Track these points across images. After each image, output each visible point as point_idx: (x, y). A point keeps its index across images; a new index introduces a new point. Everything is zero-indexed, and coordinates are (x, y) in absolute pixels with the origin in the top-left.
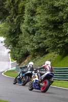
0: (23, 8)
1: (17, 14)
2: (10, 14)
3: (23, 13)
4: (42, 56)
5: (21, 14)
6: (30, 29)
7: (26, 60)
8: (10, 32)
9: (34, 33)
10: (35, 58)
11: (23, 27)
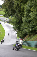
0: (24, 8)
1: (20, 12)
2: (16, 12)
3: (23, 11)
4: (34, 35)
5: (22, 12)
6: (28, 20)
7: (26, 38)
8: (16, 22)
9: (29, 22)
10: (31, 36)
11: (24, 19)
